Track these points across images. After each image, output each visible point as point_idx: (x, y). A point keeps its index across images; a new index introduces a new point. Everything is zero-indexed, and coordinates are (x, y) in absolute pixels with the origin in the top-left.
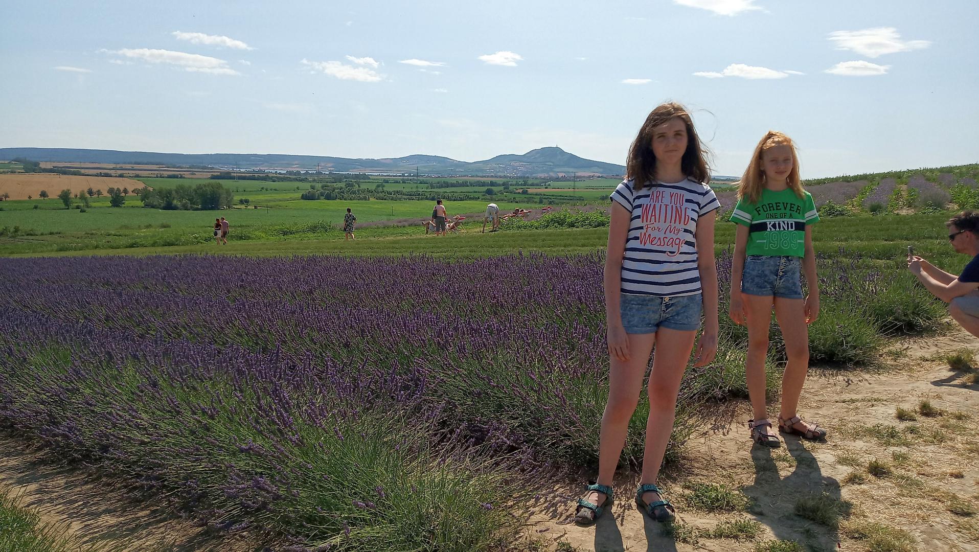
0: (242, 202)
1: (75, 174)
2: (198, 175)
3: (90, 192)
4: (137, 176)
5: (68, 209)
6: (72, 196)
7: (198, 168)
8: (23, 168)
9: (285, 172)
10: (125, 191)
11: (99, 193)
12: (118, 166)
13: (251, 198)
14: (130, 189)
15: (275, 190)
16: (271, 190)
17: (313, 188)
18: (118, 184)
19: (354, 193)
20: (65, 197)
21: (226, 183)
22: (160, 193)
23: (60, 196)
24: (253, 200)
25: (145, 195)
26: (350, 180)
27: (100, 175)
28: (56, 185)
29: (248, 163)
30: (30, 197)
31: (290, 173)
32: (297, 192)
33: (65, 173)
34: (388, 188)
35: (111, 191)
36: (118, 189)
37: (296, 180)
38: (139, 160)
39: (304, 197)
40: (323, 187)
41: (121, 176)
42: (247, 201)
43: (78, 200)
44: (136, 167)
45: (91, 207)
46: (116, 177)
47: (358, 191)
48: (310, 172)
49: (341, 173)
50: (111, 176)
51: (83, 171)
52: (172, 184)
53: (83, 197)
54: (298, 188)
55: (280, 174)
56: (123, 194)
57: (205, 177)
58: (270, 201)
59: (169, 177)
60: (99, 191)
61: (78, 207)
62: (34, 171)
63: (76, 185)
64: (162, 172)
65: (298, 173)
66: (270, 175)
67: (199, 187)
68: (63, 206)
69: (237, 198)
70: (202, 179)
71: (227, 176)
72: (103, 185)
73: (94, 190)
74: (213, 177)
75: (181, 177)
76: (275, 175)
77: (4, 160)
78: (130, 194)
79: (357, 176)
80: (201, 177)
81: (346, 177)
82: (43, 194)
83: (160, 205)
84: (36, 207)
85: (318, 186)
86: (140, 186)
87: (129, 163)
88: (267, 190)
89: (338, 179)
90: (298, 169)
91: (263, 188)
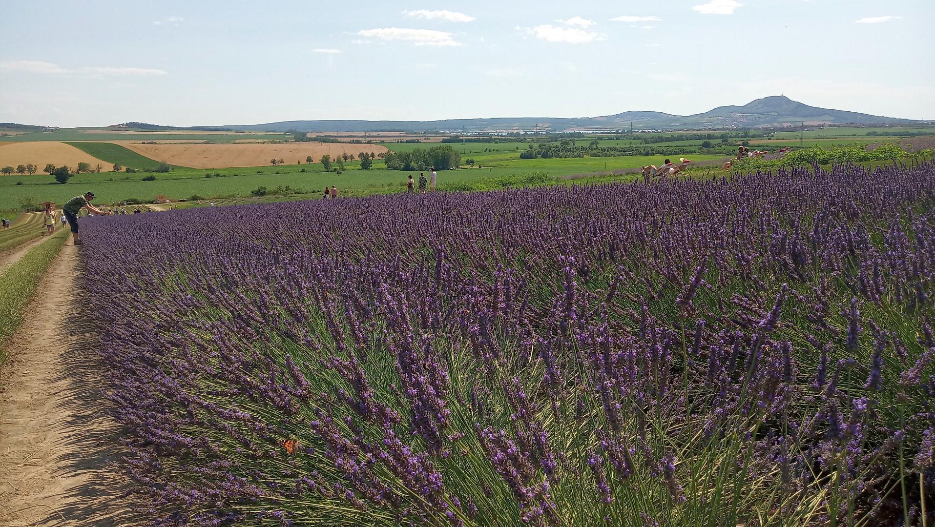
0: (468, 162)
1: (333, 142)
2: (432, 139)
3: (345, 157)
4: (382, 142)
5: (328, 171)
6: (331, 160)
7: (432, 134)
8: (294, 138)
9: (506, 134)
10: (373, 155)
11: (352, 157)
12: (367, 134)
13: (475, 159)
14: (376, 154)
15: (498, 151)
16: (494, 150)
17: (531, 147)
18: (367, 149)
19: (569, 151)
20: (325, 161)
21: (455, 146)
22: (400, 156)
23: (322, 161)
24: (478, 160)
25: (388, 159)
26: (565, 138)
27: (353, 142)
28: (319, 151)
29: (474, 127)
30: (299, 162)
31: (511, 134)
32: (516, 152)
33: (325, 141)
34: (602, 145)
35: (361, 155)
36: (367, 154)
37: (516, 141)
38: (383, 128)
39: (523, 157)
40: (540, 146)
41: (369, 142)
42: (472, 162)
43: (335, 164)
44: (382, 134)
45: (345, 169)
46: (365, 143)
47: (573, 149)
48: (529, 133)
49: (557, 132)
50: (361, 143)
51: (339, 139)
52: (410, 149)
53: (339, 162)
54: (517, 148)
55: (502, 135)
56: (371, 158)
57: (438, 141)
58: (492, 161)
59: (408, 142)
61: (335, 170)
62: (302, 140)
63: (334, 151)
64: (402, 138)
65: (518, 134)
66: (493, 137)
67: (432, 150)
68: (324, 169)
69: (464, 159)
70: (435, 142)
71: (456, 140)
72: (354, 151)
73: (348, 155)
74: (444, 141)
75: (418, 142)
76: (497, 137)
77: (280, 132)
78: (377, 157)
79: (572, 135)
80: (434, 141)
81: (562, 136)
82: (309, 160)
83: (400, 167)
84: (303, 171)
85: (536, 145)
86: (385, 150)
87: (376, 131)
88: (490, 151)
89: (555, 138)
90: (517, 131)
91: (486, 150)
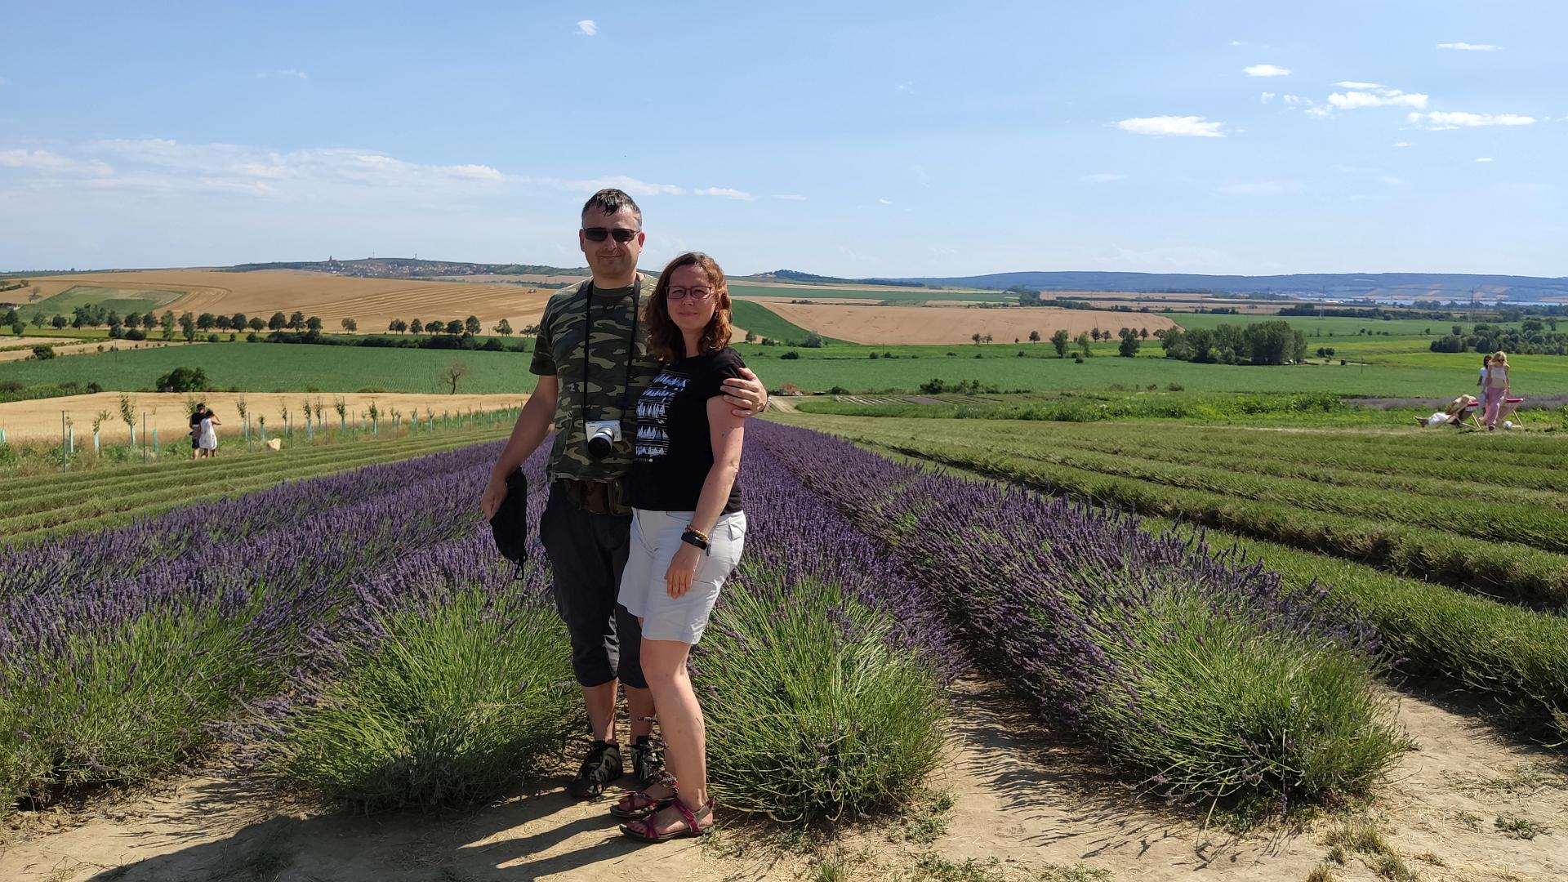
0: (1321, 353)
1: (1081, 307)
2: (1261, 309)
3: (1095, 335)
4: (1168, 311)
5: (1061, 358)
6: (1070, 339)
7: (1264, 298)
8: (1019, 301)
9: (1411, 303)
10: (1144, 333)
11: (1107, 335)
12: (1143, 296)
13: (1337, 347)
14: (1151, 331)
15: (1386, 334)
16: (1378, 333)
17: (1456, 331)
18: (1135, 322)
19: (1538, 341)
20: (1059, 341)
21: (1294, 322)
22: (1190, 336)
23: (1054, 340)
24: (1342, 349)
25: (1169, 340)
26: (1536, 316)
27: (1116, 309)
28: (1049, 322)
29: (1348, 288)
30: (1017, 340)
31: (1421, 305)
32: (1425, 339)
33: (1069, 306)
35: (1124, 332)
36: (1134, 331)
37: (1429, 316)
38: (1174, 287)
39: (1436, 348)
40: (1476, 329)
41: (1144, 310)
42: (1330, 353)
43: (1077, 345)
44: (1169, 296)
45: (1092, 356)
46: (1138, 311)
47: (1549, 337)
48: (1459, 303)
49: (1520, 304)
50: (1130, 311)
51: (1093, 304)
52: (1209, 324)
53: (1082, 341)
54: (1428, 331)
55: (1402, 306)
56: (1140, 338)
57: (1271, 312)
58: (1370, 352)
59: (1215, 311)
60: (1107, 333)
61: (1074, 356)
62: (1031, 304)
63: (1076, 324)
64: (1205, 305)
65: (1436, 305)
66: (1382, 309)
67: (1252, 328)
68: (1055, 353)
69: (1313, 347)
70: (1265, 314)
71: (1306, 310)
72: (1113, 324)
73: (1101, 331)
74: (1284, 313)
75: (1233, 312)
76: (1391, 309)
77: (998, 290)
78: (1151, 337)
79: (1552, 311)
80: (1264, 311)
81: (1528, 311)
82: (1034, 337)
83: (1189, 355)
84: (1021, 355)
85: (1468, 328)
86: (1166, 324)
87: (1161, 291)
88: (1370, 333)
89: (1512, 315)
90: (1436, 299)
91: (1363, 331)
